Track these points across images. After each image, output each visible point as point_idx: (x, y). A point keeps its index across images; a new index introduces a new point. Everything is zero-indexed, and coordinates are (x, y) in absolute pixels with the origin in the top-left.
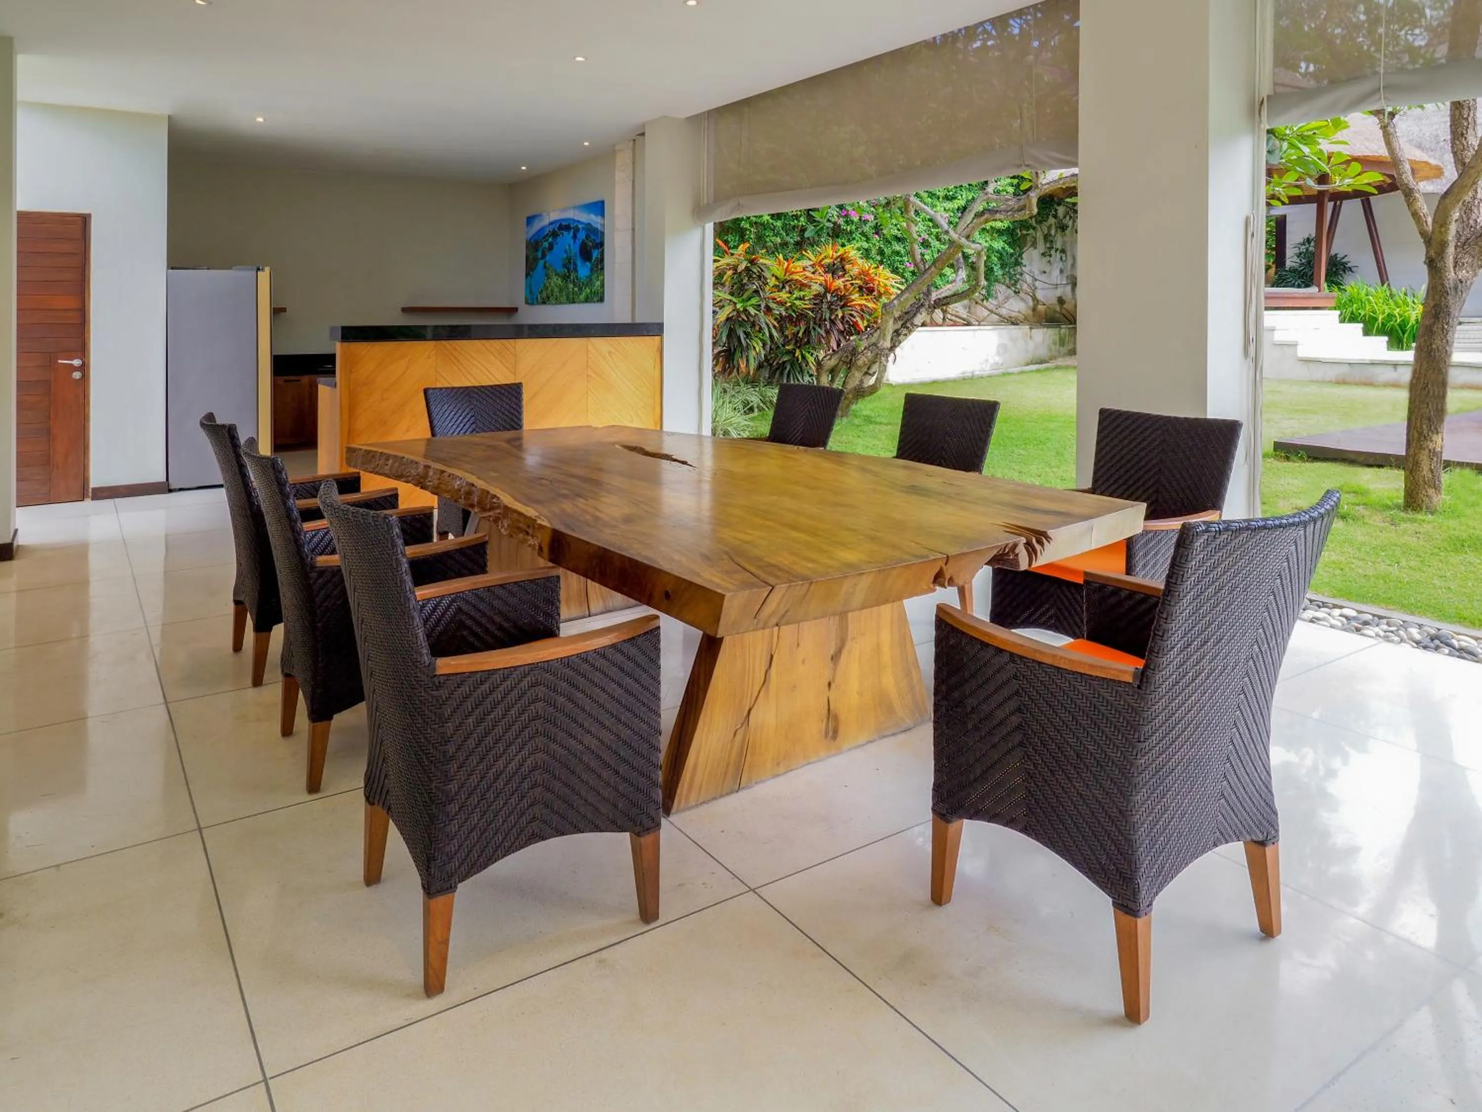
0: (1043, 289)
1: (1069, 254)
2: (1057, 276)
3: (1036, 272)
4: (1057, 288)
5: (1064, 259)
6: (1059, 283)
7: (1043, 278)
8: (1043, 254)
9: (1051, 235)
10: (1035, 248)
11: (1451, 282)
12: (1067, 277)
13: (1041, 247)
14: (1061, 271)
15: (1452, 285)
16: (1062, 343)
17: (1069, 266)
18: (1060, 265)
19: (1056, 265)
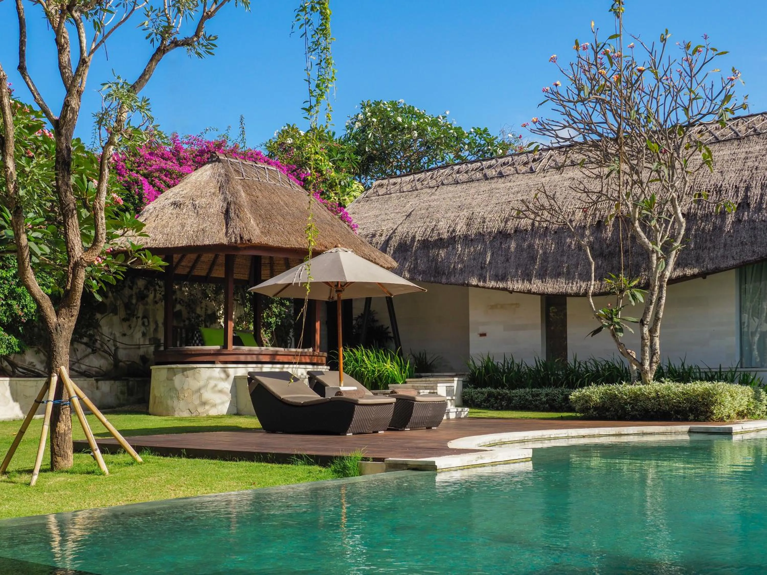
0: (125, 349)
1: (151, 320)
2: (139, 339)
3: (118, 335)
4: (139, 348)
5: (146, 324)
6: (141, 343)
7: (126, 340)
8: (124, 320)
9: (132, 304)
10: (116, 314)
11: (53, 324)
12: (150, 340)
13: (122, 313)
14: (144, 334)
15: (54, 327)
16: (130, 392)
17: (152, 330)
18: (143, 329)
19: (137, 328)
